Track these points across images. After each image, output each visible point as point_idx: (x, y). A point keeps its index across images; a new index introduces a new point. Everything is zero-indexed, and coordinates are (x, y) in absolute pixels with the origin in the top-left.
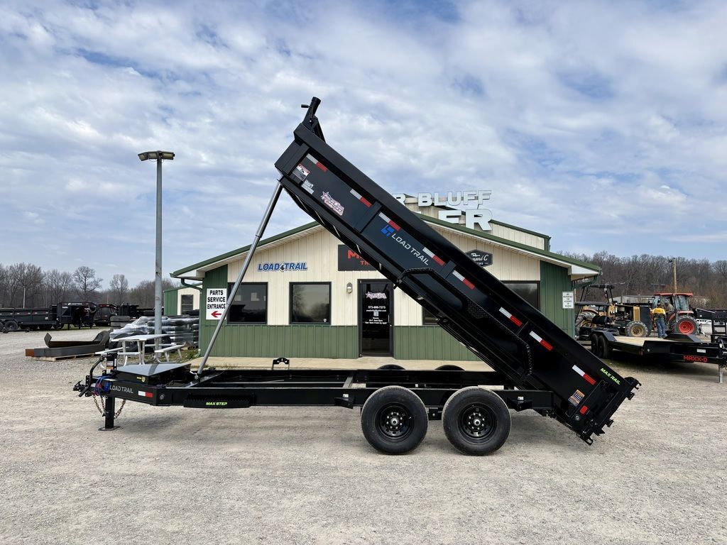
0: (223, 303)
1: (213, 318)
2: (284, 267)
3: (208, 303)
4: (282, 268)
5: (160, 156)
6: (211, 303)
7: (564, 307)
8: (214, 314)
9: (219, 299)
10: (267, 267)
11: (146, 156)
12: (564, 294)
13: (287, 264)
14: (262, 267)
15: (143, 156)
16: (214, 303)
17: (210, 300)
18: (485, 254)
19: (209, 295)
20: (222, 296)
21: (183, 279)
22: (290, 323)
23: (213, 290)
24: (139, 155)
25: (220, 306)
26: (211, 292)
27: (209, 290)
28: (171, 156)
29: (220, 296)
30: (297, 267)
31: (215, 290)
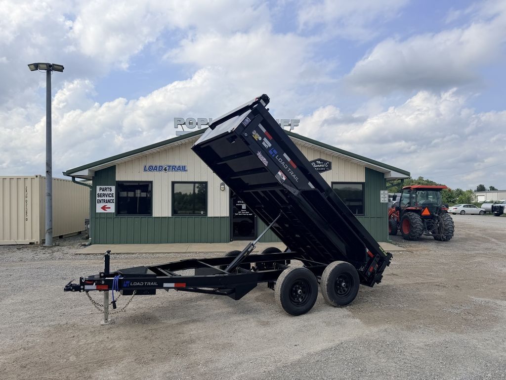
0: (112, 198)
1: (103, 211)
2: (167, 169)
3: (97, 198)
4: (165, 170)
5: (50, 68)
6: (100, 198)
7: (381, 201)
8: (104, 208)
9: (108, 195)
10: (152, 169)
11: (36, 67)
12: (382, 192)
13: (169, 166)
14: (147, 168)
15: (33, 66)
16: (103, 198)
17: (100, 195)
18: (326, 162)
19: (98, 192)
20: (111, 193)
21: (74, 178)
22: (172, 215)
23: (102, 187)
24: (29, 65)
25: (109, 201)
26: (100, 189)
27: (98, 187)
28: (60, 69)
29: (109, 192)
30: (178, 169)
31: (104, 187)
